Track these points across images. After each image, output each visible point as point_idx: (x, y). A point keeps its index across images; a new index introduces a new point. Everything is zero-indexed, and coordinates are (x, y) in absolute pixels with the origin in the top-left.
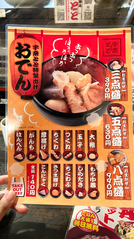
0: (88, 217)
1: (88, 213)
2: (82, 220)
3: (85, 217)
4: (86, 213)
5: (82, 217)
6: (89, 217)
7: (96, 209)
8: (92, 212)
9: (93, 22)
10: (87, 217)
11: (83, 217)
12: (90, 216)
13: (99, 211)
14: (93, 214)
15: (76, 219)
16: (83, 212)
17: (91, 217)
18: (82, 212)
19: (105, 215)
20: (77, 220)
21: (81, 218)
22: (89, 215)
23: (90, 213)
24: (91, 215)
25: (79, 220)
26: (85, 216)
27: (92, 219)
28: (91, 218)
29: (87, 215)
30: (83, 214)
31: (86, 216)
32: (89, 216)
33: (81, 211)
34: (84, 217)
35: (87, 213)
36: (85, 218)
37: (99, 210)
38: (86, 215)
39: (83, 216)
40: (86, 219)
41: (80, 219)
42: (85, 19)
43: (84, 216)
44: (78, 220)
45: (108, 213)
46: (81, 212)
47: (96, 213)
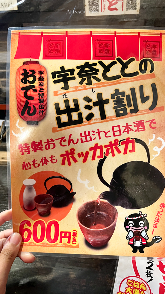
0: (137, 288)
1: (136, 282)
2: (128, 292)
3: (131, 287)
4: (132, 282)
5: (128, 288)
6: (138, 289)
7: (147, 277)
8: (141, 281)
9: (138, 13)
10: (135, 288)
11: (129, 287)
12: (139, 287)
13: (151, 280)
14: (143, 284)
15: (120, 291)
16: (129, 281)
17: (141, 289)
18: (128, 281)
19: (159, 285)
20: (121, 292)
21: (127, 289)
22: (137, 285)
23: (139, 282)
24: (140, 284)
25: (124, 292)
26: (132, 286)
27: (142, 291)
28: (141, 290)
29: (135, 286)
30: (129, 283)
31: (133, 287)
32: (138, 287)
33: (126, 279)
34: (131, 288)
35: (134, 281)
36: (132, 290)
37: (150, 278)
38: (133, 285)
39: (129, 286)
40: (133, 292)
41: (125, 291)
42: (127, 10)
43: (130, 286)
44: (123, 292)
45: (163, 283)
46: (126, 280)
47: (147, 282)
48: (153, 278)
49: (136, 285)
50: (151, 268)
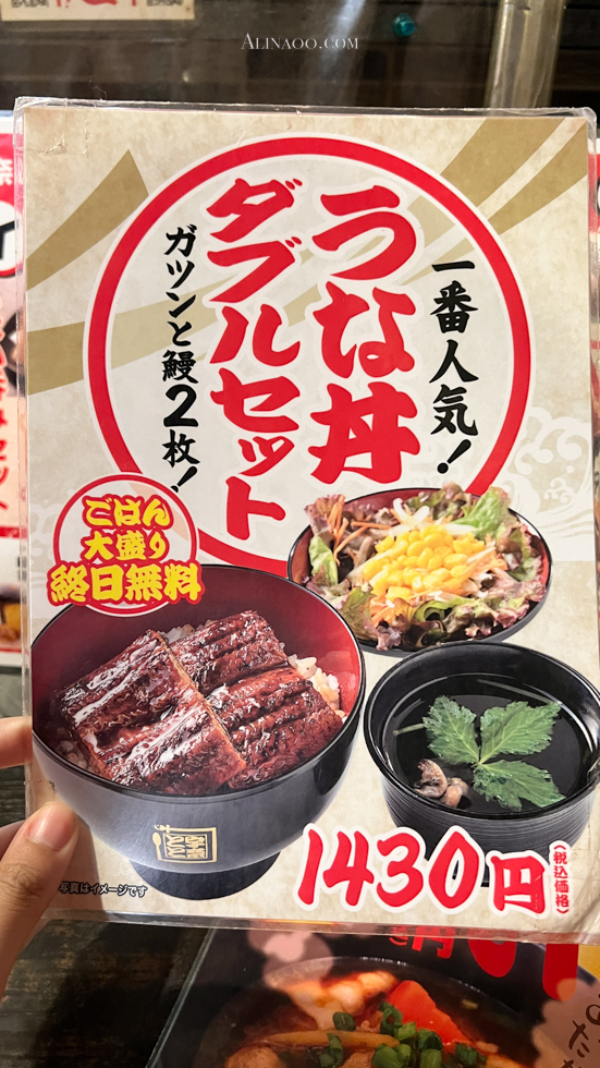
0: (130, 528)
1: (123, 501)
2: (98, 555)
3: (106, 531)
4: (108, 508)
5: (92, 537)
6: (134, 528)
7: (172, 464)
8: (147, 491)
10: (123, 530)
11: (97, 533)
12: (141, 518)
13: (191, 472)
14: (156, 502)
15: (59, 562)
16: (94, 505)
17: (148, 524)
18: (87, 508)
19: (226, 488)
20: (64, 563)
21: (87, 543)
22: (131, 513)
23: (135, 496)
24: (143, 509)
25: (77, 559)
26: (110, 523)
27: (157, 537)
28: (148, 532)
29: (120, 520)
30: (93, 515)
31: (115, 526)
32: (134, 520)
33: (79, 501)
34: (104, 535)
35: (116, 501)
36: (109, 541)
37: (185, 465)
38: (112, 519)
39: (94, 528)
40: (119, 546)
41: (82, 555)
43: (100, 528)
44: (72, 564)
45: (243, 473)
46: (78, 506)
47: (173, 487)
48: (197, 462)
49: (125, 513)
50: (186, 416)
